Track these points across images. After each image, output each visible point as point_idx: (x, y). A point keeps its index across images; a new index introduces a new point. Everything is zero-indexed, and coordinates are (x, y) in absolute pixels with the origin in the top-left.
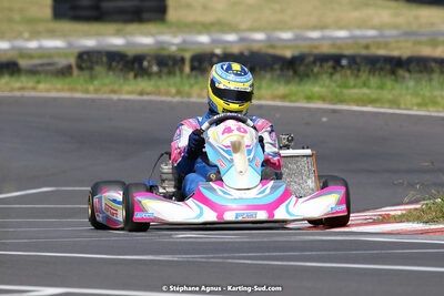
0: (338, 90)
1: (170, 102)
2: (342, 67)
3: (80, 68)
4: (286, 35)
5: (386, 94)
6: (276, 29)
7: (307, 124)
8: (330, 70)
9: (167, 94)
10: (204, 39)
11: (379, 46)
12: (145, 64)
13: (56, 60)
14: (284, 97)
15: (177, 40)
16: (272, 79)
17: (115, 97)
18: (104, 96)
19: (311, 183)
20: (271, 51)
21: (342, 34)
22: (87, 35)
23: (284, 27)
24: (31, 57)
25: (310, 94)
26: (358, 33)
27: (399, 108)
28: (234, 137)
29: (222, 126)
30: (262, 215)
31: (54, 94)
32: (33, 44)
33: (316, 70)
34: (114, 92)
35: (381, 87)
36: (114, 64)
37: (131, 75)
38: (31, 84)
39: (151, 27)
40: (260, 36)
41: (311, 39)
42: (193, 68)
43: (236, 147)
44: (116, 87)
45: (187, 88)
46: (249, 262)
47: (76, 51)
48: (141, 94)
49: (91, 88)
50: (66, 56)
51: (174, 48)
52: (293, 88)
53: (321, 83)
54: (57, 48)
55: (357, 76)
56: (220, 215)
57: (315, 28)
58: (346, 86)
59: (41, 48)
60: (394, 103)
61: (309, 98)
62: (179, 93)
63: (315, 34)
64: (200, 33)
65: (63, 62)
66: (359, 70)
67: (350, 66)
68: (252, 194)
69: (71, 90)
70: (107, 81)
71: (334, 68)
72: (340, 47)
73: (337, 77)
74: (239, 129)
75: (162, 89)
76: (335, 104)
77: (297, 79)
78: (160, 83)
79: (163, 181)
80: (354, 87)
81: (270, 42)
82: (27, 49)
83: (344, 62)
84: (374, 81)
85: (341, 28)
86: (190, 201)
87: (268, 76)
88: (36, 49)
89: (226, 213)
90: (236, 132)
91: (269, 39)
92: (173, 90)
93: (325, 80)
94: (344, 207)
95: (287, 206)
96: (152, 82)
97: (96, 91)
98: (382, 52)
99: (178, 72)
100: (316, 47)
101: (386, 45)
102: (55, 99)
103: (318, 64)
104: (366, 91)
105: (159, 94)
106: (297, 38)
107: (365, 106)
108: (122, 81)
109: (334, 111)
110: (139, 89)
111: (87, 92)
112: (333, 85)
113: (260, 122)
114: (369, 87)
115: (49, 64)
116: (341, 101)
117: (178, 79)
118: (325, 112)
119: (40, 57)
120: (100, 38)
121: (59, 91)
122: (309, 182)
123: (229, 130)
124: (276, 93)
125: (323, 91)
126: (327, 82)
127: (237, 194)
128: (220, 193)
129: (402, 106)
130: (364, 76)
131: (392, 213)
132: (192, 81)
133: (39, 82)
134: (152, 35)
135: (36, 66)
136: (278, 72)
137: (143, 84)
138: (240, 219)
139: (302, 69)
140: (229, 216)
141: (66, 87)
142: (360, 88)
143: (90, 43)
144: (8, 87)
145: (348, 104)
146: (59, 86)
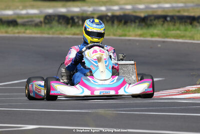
0: (166, 32)
2: (167, 21)
3: (45, 23)
4: (142, 7)
5: (188, 34)
6: (137, 4)
7: (151, 48)
8: (162, 23)
10: (103, 8)
11: (184, 11)
12: (76, 20)
13: (34, 19)
14: (140, 35)
15: (91, 9)
16: (135, 27)
17: (62, 36)
19: (134, 77)
20: (135, 14)
21: (167, 5)
22: (49, 7)
23: (140, 2)
24: (23, 18)
25: (152, 34)
26: (175, 5)
27: (194, 40)
28: (98, 55)
29: (92, 49)
30: (112, 93)
31: (33, 35)
32: (24, 12)
33: (155, 22)
34: (62, 34)
35: (186, 30)
36: (61, 21)
37: (69, 26)
38: (23, 30)
39: (79, 3)
40: (129, 7)
41: (153, 8)
43: (99, 60)
44: (62, 31)
47: (43, 15)
48: (74, 34)
49: (51, 32)
50: (39, 17)
51: (89, 13)
52: (145, 31)
54: (35, 14)
55: (174, 25)
56: (92, 93)
57: (154, 3)
58: (168, 30)
59: (27, 14)
60: (192, 38)
61: (152, 36)
63: (155, 6)
64: (101, 5)
65: (37, 20)
66: (175, 22)
67: (171, 21)
68: (107, 82)
70: (58, 29)
71: (164, 22)
72: (167, 12)
73: (166, 25)
74: (100, 51)
76: (164, 38)
77: (146, 27)
79: (62, 76)
80: (173, 30)
81: (134, 10)
82: (22, 14)
83: (168, 19)
84: (182, 27)
85: (167, 3)
86: (78, 86)
88: (25, 14)
89: (95, 91)
90: (99, 52)
91: (133, 8)
93: (160, 27)
94: (151, 89)
95: (125, 88)
96: (79, 29)
97: (53, 33)
98: (186, 14)
100: (155, 12)
101: (188, 11)
102: (34, 38)
103: (156, 21)
104: (178, 32)
106: (147, 8)
107: (178, 39)
108: (65, 28)
109: (164, 42)
110: (73, 32)
111: (49, 34)
112: (163, 29)
113: (109, 48)
114: (180, 30)
115: (31, 21)
116: (167, 37)
119: (28, 18)
120: (55, 9)
121: (36, 33)
122: (133, 77)
123: (95, 51)
124: (137, 33)
125: (159, 32)
127: (101, 82)
128: (92, 82)
129: (196, 39)
130: (177, 25)
131: (191, 89)
133: (26, 29)
135: (25, 22)
136: (137, 24)
137: (75, 30)
138: (102, 94)
139: (149, 22)
140: (97, 93)
141: (39, 32)
142: (176, 30)
143: (50, 11)
144: (12, 32)
145: (170, 38)
146: (36, 31)
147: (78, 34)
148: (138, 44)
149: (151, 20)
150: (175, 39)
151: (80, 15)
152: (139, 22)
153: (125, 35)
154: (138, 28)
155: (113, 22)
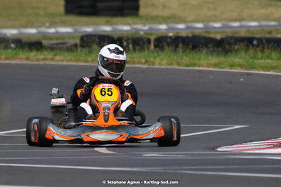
0: (251, 60)
1: (141, 68)
2: (253, 45)
3: (82, 46)
4: (217, 25)
6: (210, 21)
7: (231, 82)
8: (245, 48)
9: (139, 62)
10: (163, 27)
11: (278, 32)
13: (67, 41)
14: (215, 65)
15: (146, 28)
16: (207, 53)
20: (207, 35)
21: (254, 24)
22: (87, 24)
23: (215, 19)
24: (51, 39)
25: (232, 63)
26: (264, 23)
31: (65, 63)
32: (52, 30)
33: (236, 47)
38: (50, 56)
39: (129, 19)
40: (200, 25)
41: (233, 27)
42: (155, 47)
45: (152, 59)
47: (80, 35)
49: (90, 59)
50: (73, 38)
51: (142, 33)
52: (222, 59)
53: (239, 56)
54: (68, 33)
55: (263, 51)
57: (235, 20)
58: (256, 58)
59: (57, 33)
61: (232, 66)
62: (147, 62)
63: (236, 24)
64: (161, 23)
65: (72, 42)
66: (263, 48)
67: (258, 45)
69: (77, 60)
71: (248, 46)
72: (253, 33)
73: (251, 51)
75: (136, 60)
76: (250, 70)
77: (224, 54)
78: (134, 55)
80: (262, 58)
81: (207, 29)
82: (49, 33)
83: (255, 42)
84: (274, 54)
85: (253, 20)
87: (205, 51)
88: (53, 33)
91: (205, 27)
92: (143, 61)
93: (243, 54)
96: (129, 55)
97: (93, 61)
99: (146, 49)
100: (237, 33)
102: (66, 66)
103: (238, 43)
104: (269, 61)
105: (134, 63)
106: (224, 27)
109: (248, 74)
111: (87, 61)
112: (248, 57)
114: (271, 59)
115: (62, 44)
116: (253, 68)
117: (146, 53)
118: (242, 75)
119: (57, 39)
120: (95, 27)
121: (68, 61)
124: (210, 62)
125: (241, 61)
126: (244, 55)
130: (267, 52)
132: (156, 54)
133: (55, 55)
134: (129, 24)
135: (53, 44)
136: (211, 49)
139: (227, 47)
141: (73, 58)
142: (265, 59)
143: (89, 30)
144: (35, 58)
145: (258, 70)
146: (69, 58)
149: (230, 44)
150: (264, 71)
151: (130, 36)
152: (214, 47)
153: (194, 65)
154: (212, 55)
155: (177, 47)
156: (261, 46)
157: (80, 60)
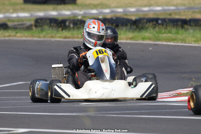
0: (157, 35)
2: (159, 24)
3: (36, 26)
4: (133, 10)
5: (179, 36)
6: (128, 7)
7: (143, 51)
8: (154, 26)
9: (78, 37)
10: (94, 11)
11: (176, 14)
12: (67, 24)
13: (25, 22)
14: (131, 39)
15: (82, 13)
16: (126, 30)
17: (53, 39)
18: (48, 39)
20: (125, 17)
21: (159, 8)
22: (40, 10)
24: (13, 21)
25: (143, 36)
26: (166, 8)
27: (185, 43)
31: (24, 38)
32: (14, 15)
33: (147, 26)
34: (52, 37)
35: (177, 33)
36: (52, 24)
37: (60, 29)
38: (13, 34)
39: (69, 6)
40: (120, 10)
41: (144, 11)
44: (53, 35)
46: (115, 116)
47: (34, 18)
48: (65, 38)
49: (42, 35)
50: (30, 20)
51: (80, 18)
52: (136, 34)
53: (149, 31)
54: (26, 17)
55: (166, 28)
57: (145, 6)
58: (160, 33)
59: (18, 17)
60: (183, 41)
61: (143, 39)
63: (146, 9)
64: (92, 9)
65: (28, 23)
66: (167, 26)
67: (162, 24)
69: (32, 36)
70: (49, 32)
72: (158, 15)
73: (157, 28)
75: (75, 36)
76: (156, 41)
77: (138, 30)
78: (74, 32)
80: (165, 33)
81: (125, 13)
82: (13, 17)
83: (160, 22)
84: (174, 30)
85: (158, 6)
87: (124, 29)
88: (15, 18)
91: (124, 11)
92: (80, 36)
96: (70, 32)
97: (44, 37)
98: (177, 17)
100: (147, 15)
101: (179, 14)
102: (25, 41)
103: (148, 24)
104: (170, 35)
105: (74, 38)
106: (138, 11)
107: (170, 42)
108: (56, 32)
109: (155, 45)
110: (64, 35)
111: (39, 37)
112: (155, 32)
114: (171, 33)
115: (22, 25)
116: (159, 40)
118: (151, 45)
119: (18, 21)
120: (46, 12)
121: (26, 37)
124: (128, 36)
125: (150, 35)
126: (152, 31)
129: (187, 42)
130: (169, 28)
131: (182, 92)
133: (17, 33)
134: (70, 10)
135: (15, 25)
136: (129, 27)
137: (66, 33)
139: (140, 25)
141: (30, 35)
142: (167, 34)
143: (41, 14)
144: (3, 35)
145: (162, 41)
146: (26, 35)
147: (69, 38)
148: (129, 47)
149: (143, 23)
150: (166, 42)
151: (72, 18)
152: (131, 26)
154: (129, 31)
156: (165, 24)
157: (34, 36)
